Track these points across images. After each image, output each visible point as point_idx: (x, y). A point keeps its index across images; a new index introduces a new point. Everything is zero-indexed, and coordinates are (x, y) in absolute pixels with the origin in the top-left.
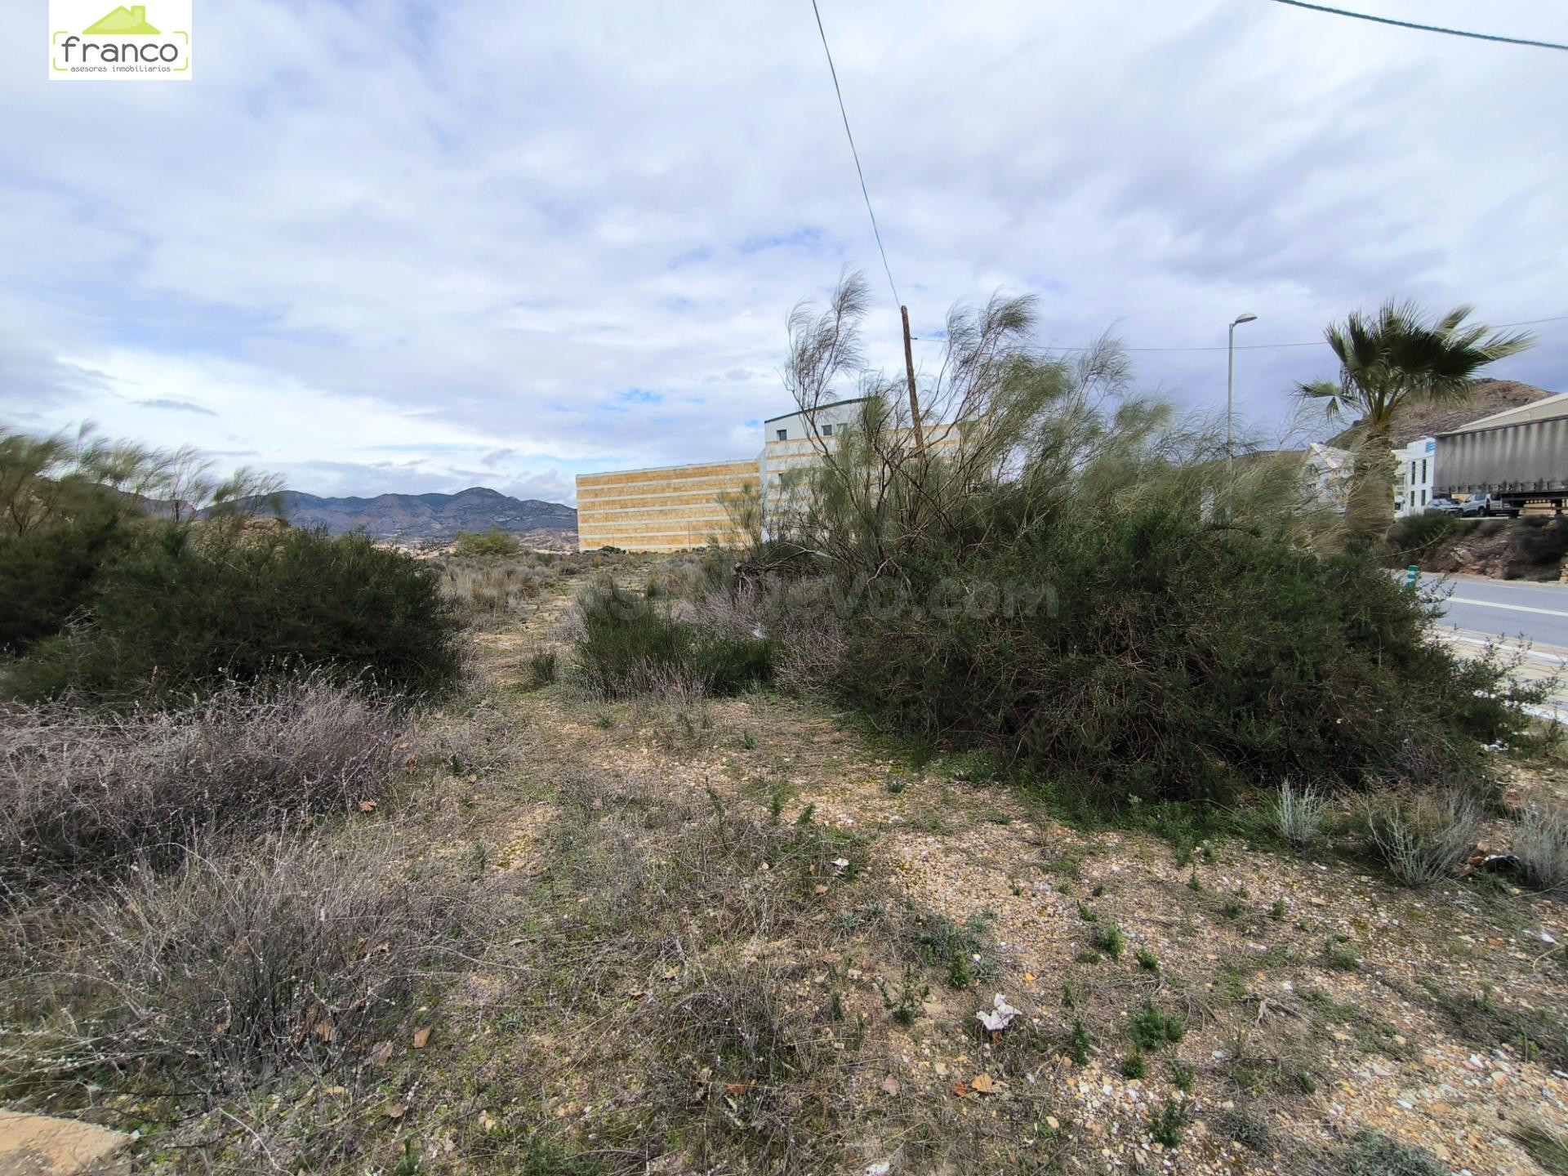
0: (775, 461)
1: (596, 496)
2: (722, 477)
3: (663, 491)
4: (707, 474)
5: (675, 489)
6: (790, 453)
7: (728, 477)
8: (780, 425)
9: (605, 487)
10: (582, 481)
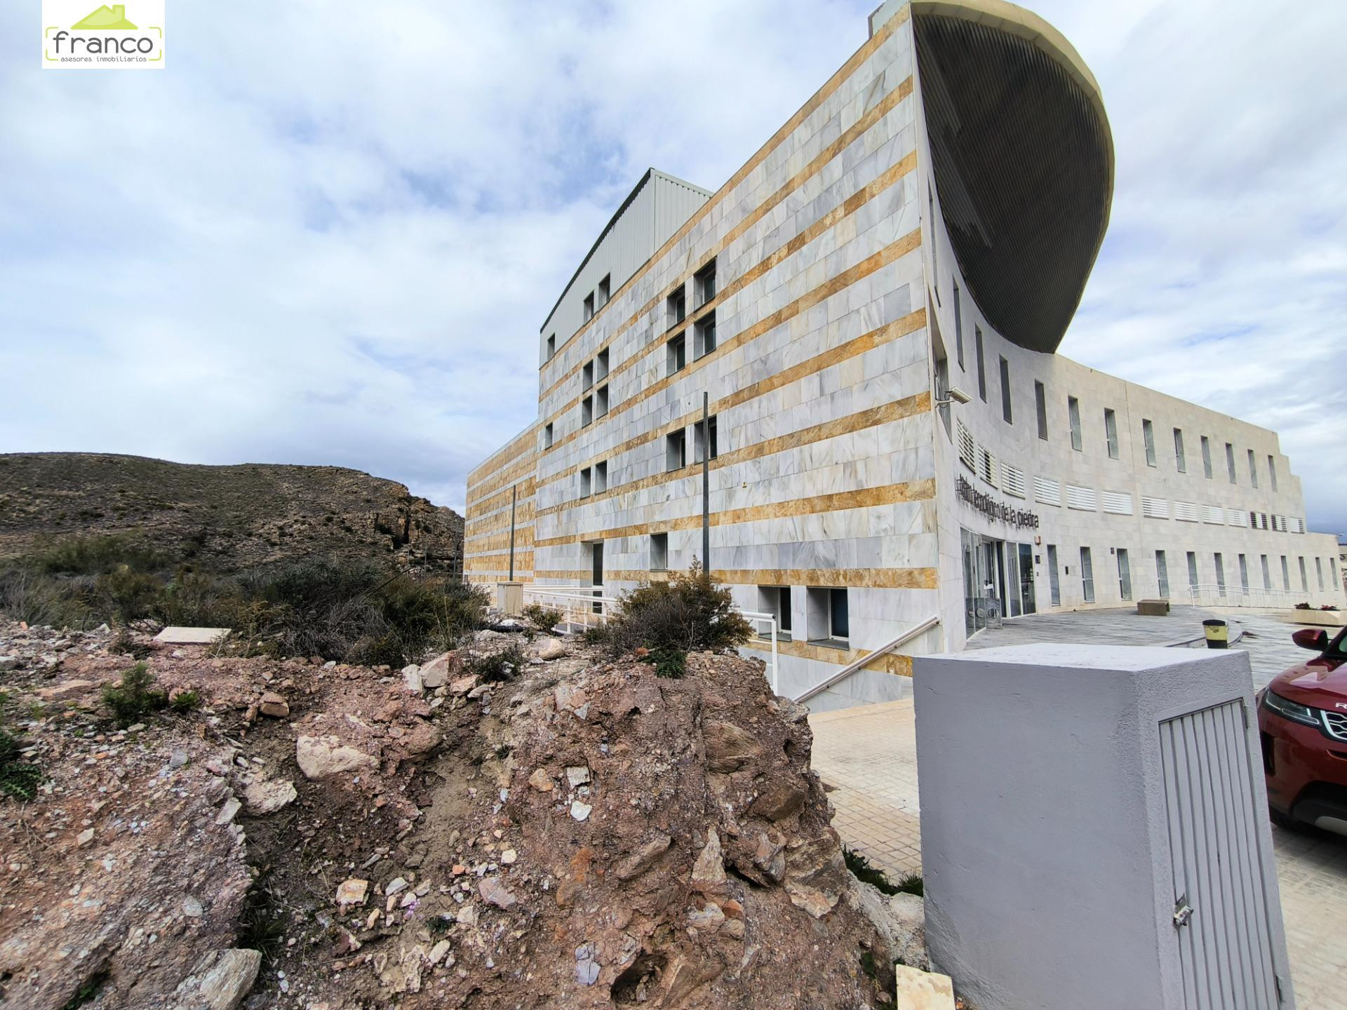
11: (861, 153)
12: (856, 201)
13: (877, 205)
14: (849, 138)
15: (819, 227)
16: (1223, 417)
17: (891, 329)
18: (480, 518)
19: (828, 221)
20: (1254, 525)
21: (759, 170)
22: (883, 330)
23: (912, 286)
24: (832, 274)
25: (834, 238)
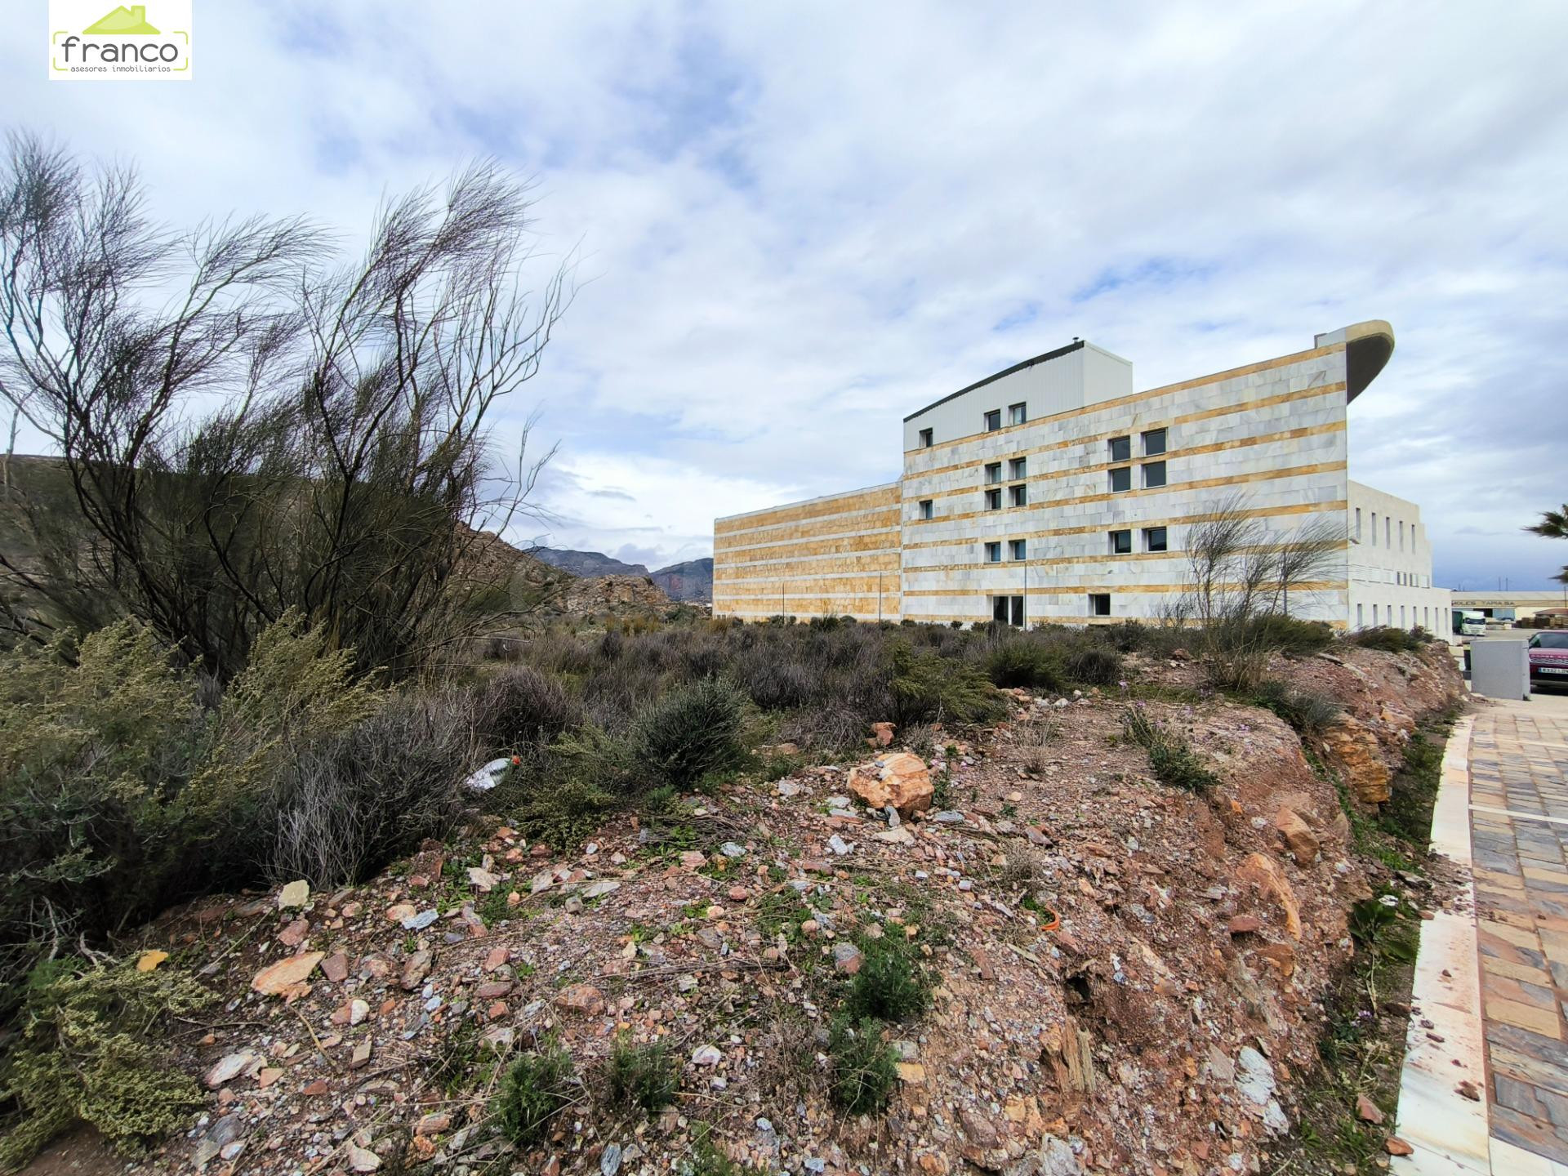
0: (915, 482)
1: (730, 545)
2: (854, 513)
3: (791, 536)
4: (838, 510)
5: (804, 534)
6: (937, 466)
7: (862, 512)
8: (923, 423)
9: (738, 533)
10: (721, 526)
11: (1305, 408)
12: (1299, 433)
13: (1315, 440)
14: (1296, 396)
15: (1268, 438)
16: (1386, 495)
17: (1323, 506)
18: (749, 564)
19: (1277, 437)
20: (1399, 582)
21: (1214, 386)
22: (1315, 505)
23: (1339, 488)
24: (1278, 467)
25: (1281, 447)
